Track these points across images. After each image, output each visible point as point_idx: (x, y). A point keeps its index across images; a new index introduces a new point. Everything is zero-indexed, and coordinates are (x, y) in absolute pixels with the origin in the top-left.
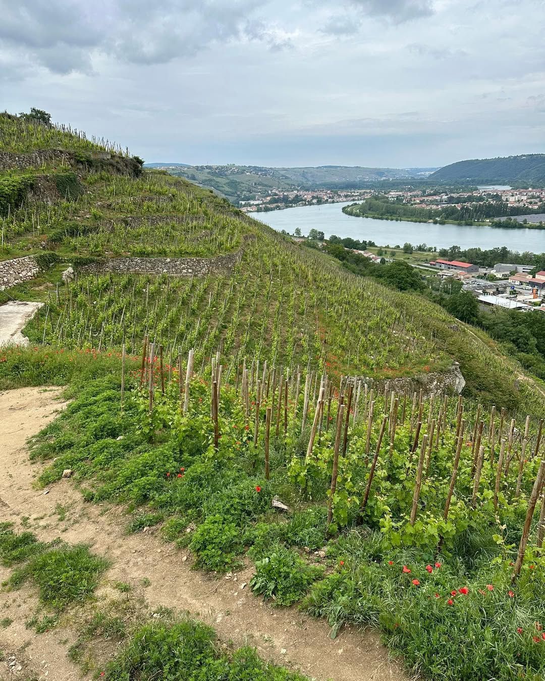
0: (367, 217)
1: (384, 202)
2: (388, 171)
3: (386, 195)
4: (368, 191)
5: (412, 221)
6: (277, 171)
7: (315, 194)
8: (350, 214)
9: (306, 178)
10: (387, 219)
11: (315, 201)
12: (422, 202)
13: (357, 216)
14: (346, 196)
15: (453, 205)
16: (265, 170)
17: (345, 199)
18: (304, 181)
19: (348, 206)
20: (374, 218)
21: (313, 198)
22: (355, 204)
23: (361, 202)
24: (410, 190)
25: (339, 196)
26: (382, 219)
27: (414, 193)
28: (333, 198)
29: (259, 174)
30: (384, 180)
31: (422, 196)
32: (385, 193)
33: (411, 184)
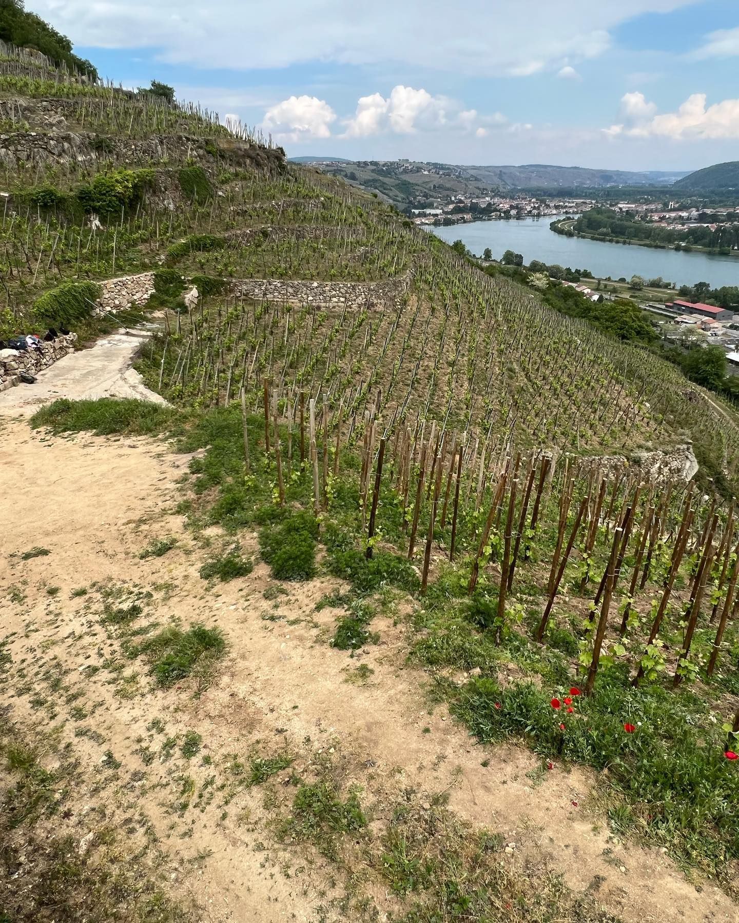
0: (583, 237)
1: (609, 218)
2: (619, 174)
3: (613, 209)
4: (588, 201)
5: (644, 245)
6: (464, 170)
7: (515, 203)
8: (560, 232)
9: (503, 181)
10: (611, 241)
11: (513, 212)
12: (662, 219)
13: (570, 235)
14: (556, 207)
15: (705, 225)
16: (448, 169)
17: (554, 212)
18: (501, 183)
19: (559, 221)
20: (593, 239)
21: (512, 207)
22: (569, 218)
23: (576, 217)
24: (647, 202)
25: (548, 206)
26: (603, 240)
27: (653, 207)
28: (538, 208)
29: (441, 173)
30: (612, 187)
31: (663, 211)
32: (611, 205)
33: (650, 193)
